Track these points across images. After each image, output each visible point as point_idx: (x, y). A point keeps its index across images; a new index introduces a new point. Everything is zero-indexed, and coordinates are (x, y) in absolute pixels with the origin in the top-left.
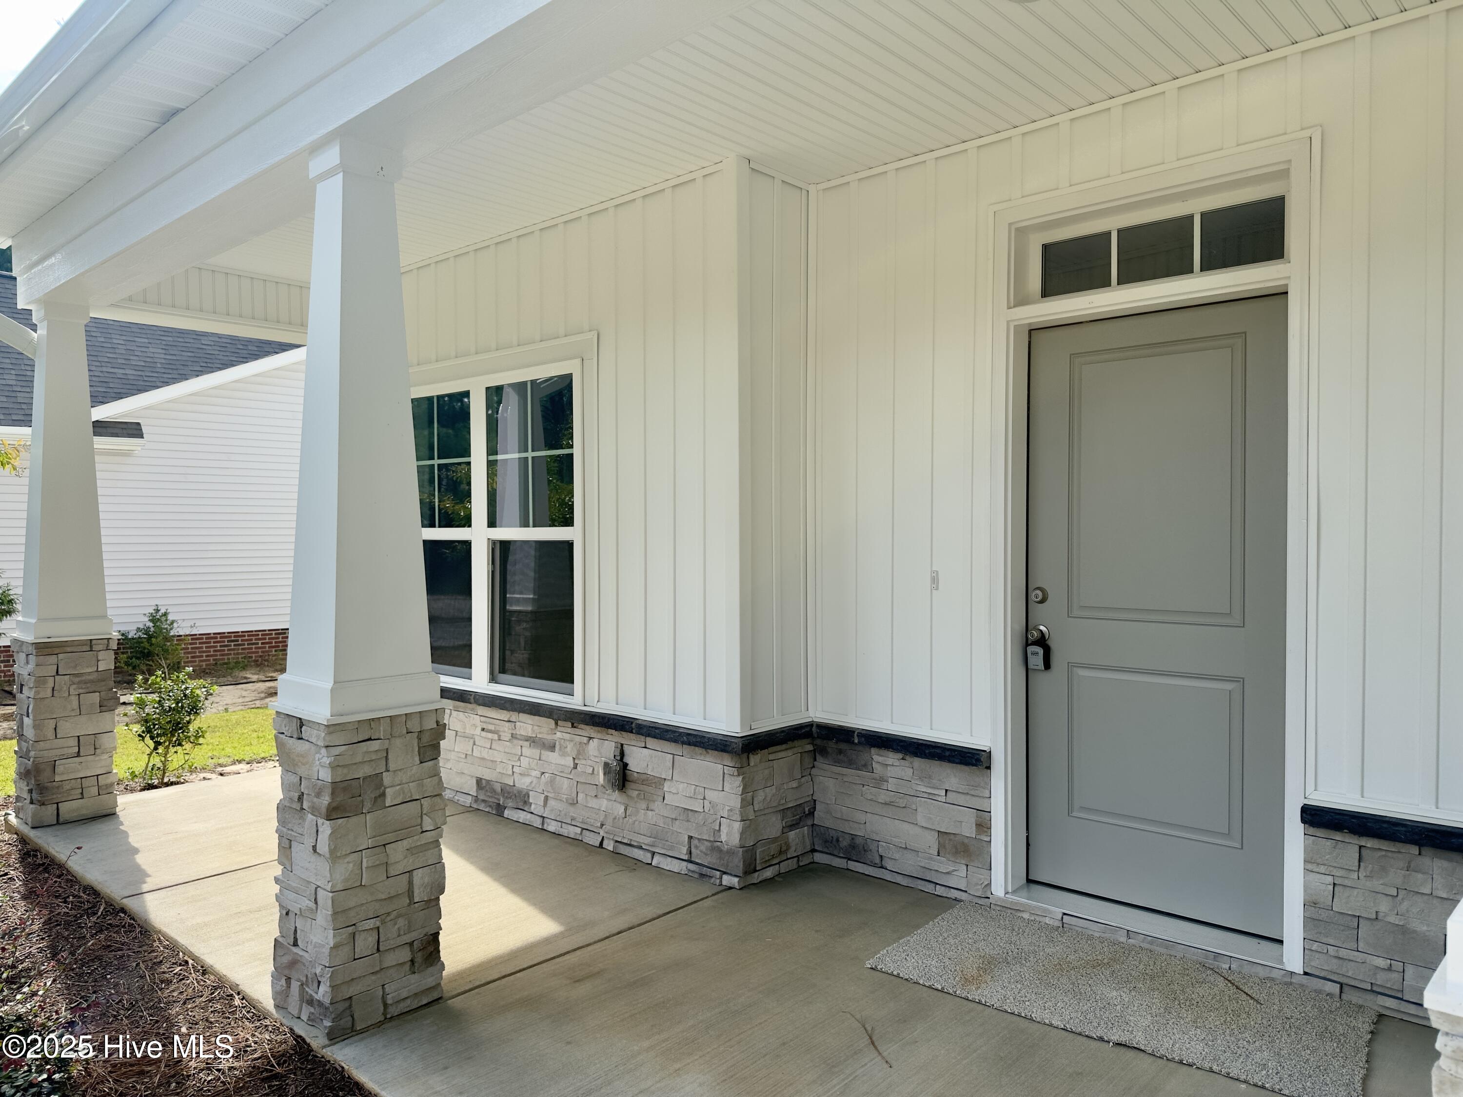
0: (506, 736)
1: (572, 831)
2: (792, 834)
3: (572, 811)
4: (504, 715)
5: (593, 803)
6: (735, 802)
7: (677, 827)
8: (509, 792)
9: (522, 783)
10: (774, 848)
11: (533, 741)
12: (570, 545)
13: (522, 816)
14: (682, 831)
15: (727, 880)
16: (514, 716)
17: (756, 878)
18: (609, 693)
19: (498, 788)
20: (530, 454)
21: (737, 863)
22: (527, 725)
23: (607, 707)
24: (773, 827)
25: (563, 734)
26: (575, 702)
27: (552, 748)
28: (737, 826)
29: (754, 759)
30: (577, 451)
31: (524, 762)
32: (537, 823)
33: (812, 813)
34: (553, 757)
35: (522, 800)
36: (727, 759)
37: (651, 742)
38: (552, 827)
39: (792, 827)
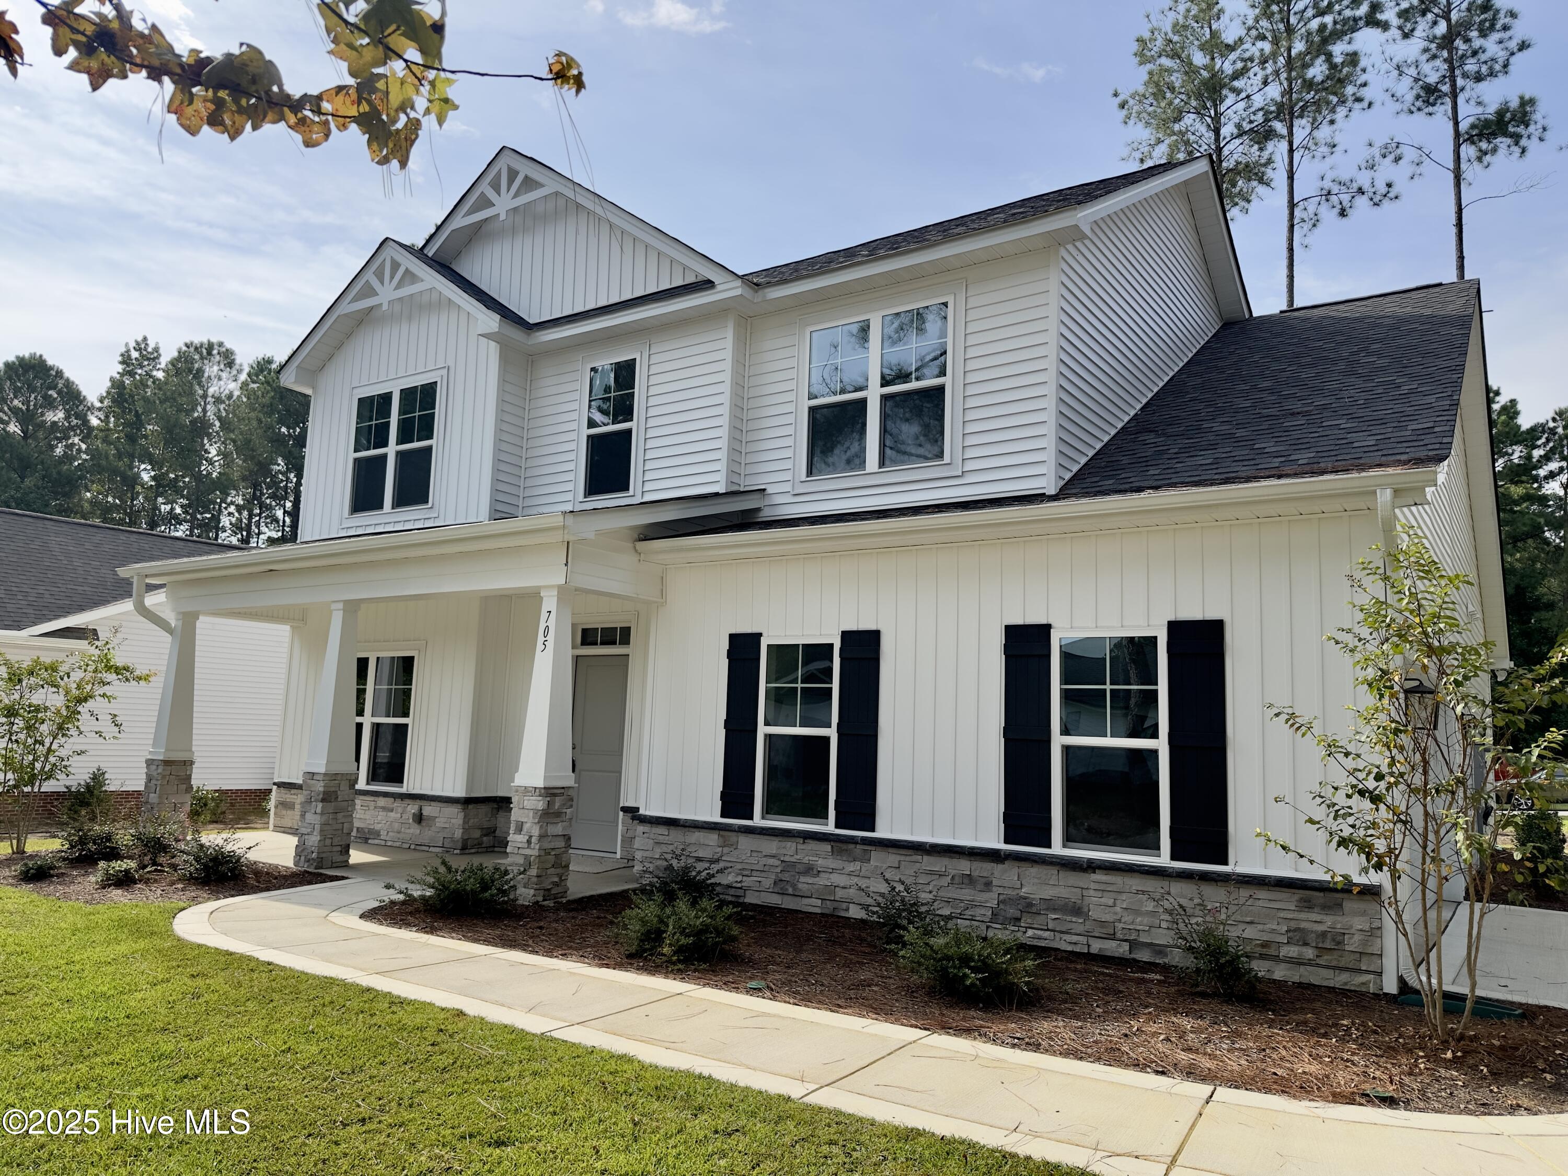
0: (372, 808)
1: (398, 844)
2: (485, 838)
3: (399, 835)
4: (372, 798)
5: (408, 831)
6: (461, 822)
7: (439, 835)
8: (371, 831)
9: (377, 827)
10: (476, 842)
11: (384, 809)
12: (407, 725)
13: (376, 842)
14: (441, 835)
15: (456, 852)
16: (376, 799)
17: (467, 851)
18: (417, 785)
19: (366, 831)
20: (394, 687)
21: (460, 845)
22: (382, 802)
23: (417, 791)
24: (477, 834)
25: (398, 804)
26: (403, 790)
27: (392, 811)
28: (461, 831)
29: (470, 807)
30: (413, 687)
31: (379, 818)
32: (383, 843)
33: (494, 831)
34: (392, 814)
35: (377, 834)
36: (459, 806)
37: (433, 803)
38: (389, 844)
39: (485, 835)
